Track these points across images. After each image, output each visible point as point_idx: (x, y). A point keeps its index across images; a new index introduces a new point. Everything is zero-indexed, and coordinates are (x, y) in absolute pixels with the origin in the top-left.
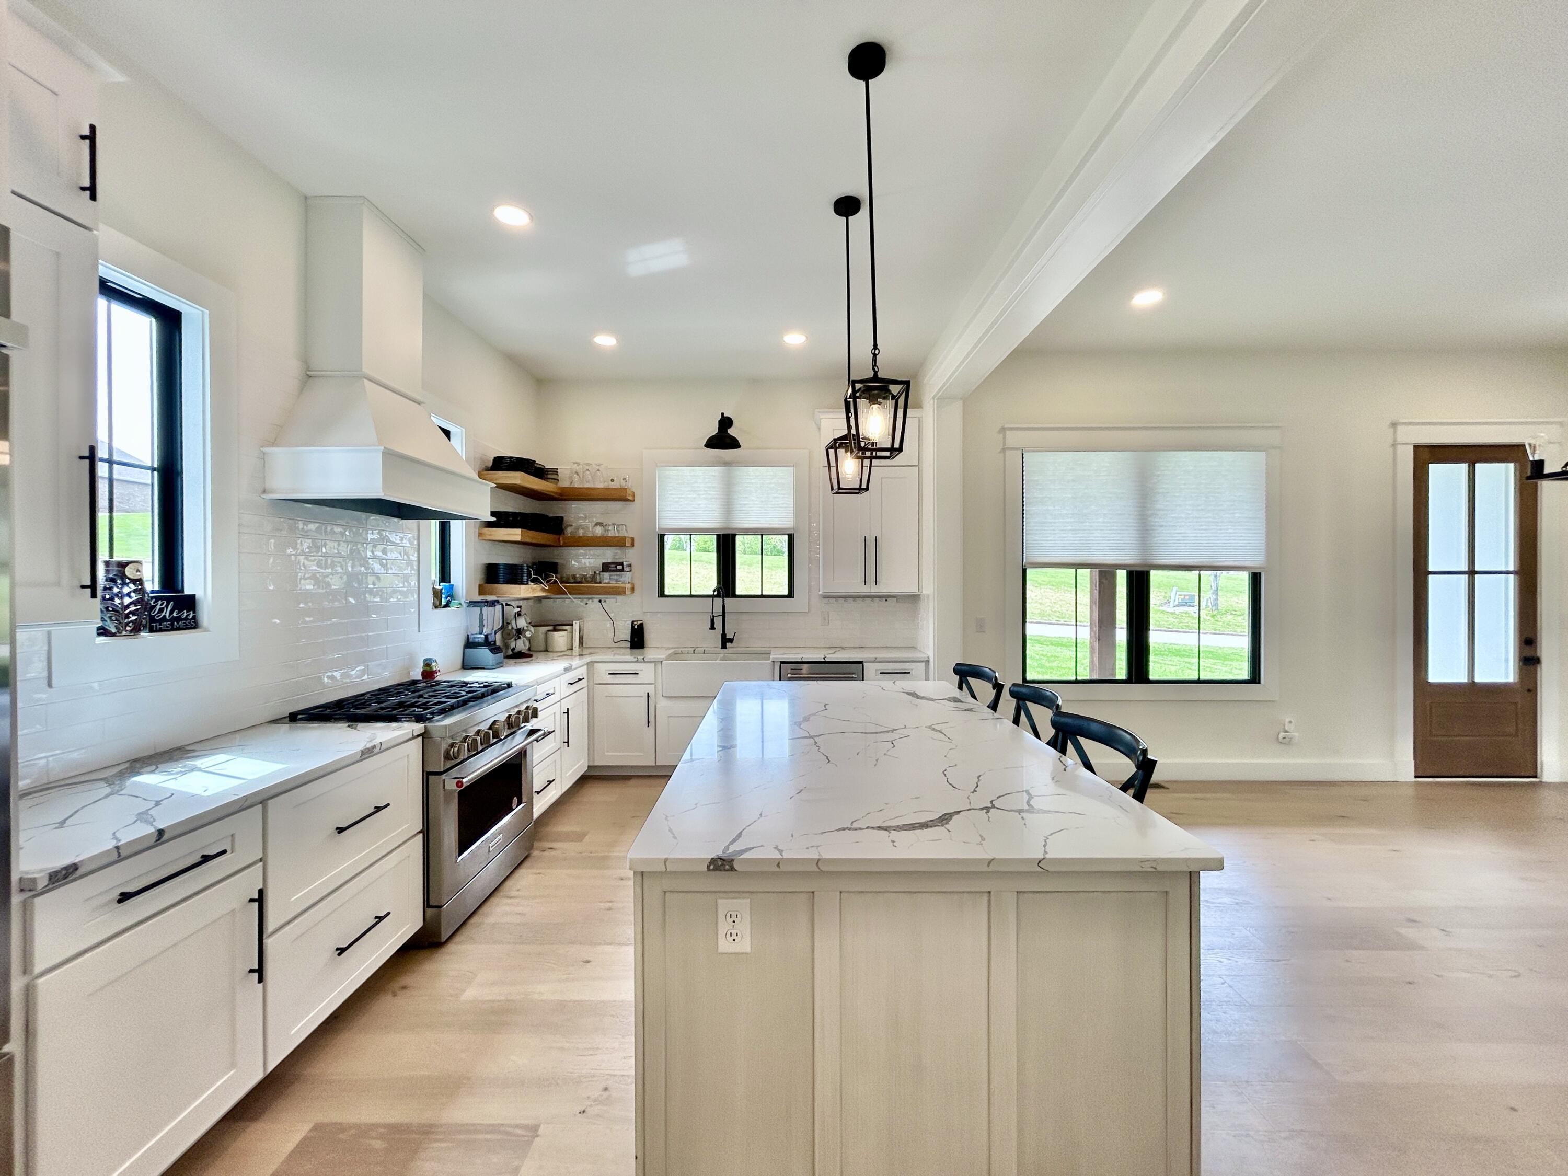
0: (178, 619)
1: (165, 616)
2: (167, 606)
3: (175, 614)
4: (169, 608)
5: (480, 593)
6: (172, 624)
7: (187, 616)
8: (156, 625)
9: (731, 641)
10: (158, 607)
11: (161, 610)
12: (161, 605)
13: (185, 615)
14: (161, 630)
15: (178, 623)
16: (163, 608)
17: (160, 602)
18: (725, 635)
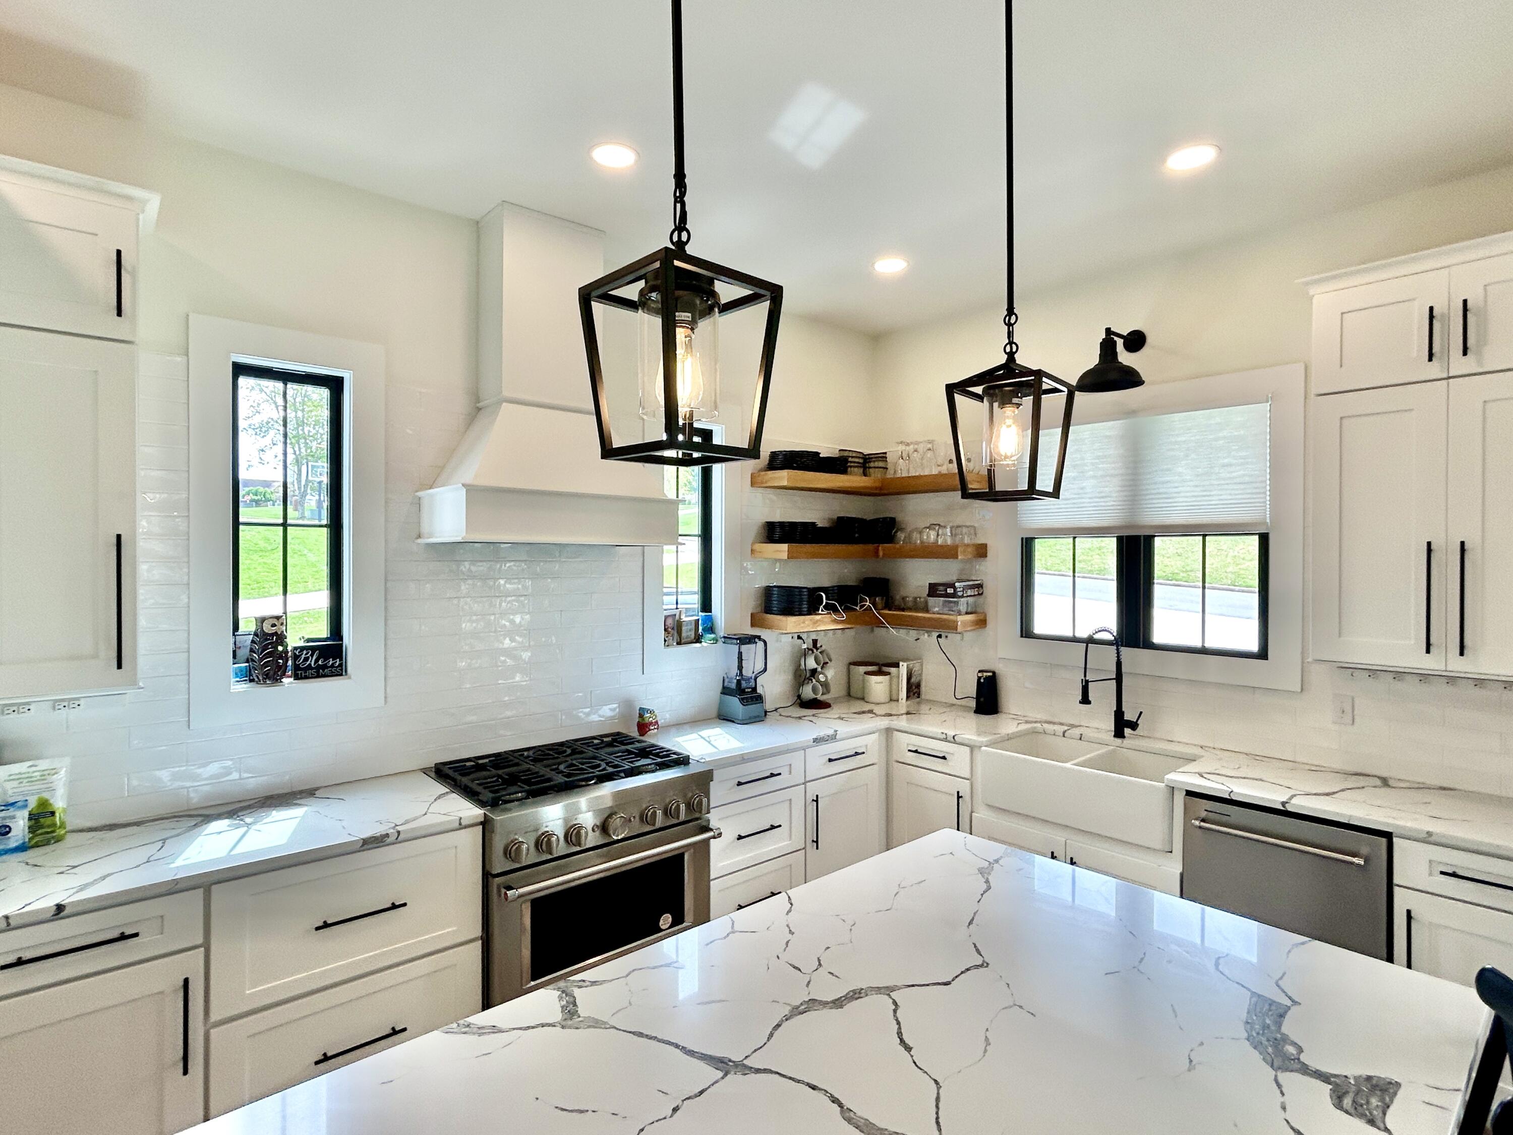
0: (324, 667)
1: (310, 664)
2: (312, 655)
3: (320, 663)
4: (315, 657)
5: (753, 625)
6: (318, 672)
7: (333, 664)
8: (301, 673)
9: (1134, 726)
10: (303, 656)
11: (306, 659)
12: (306, 654)
13: (331, 663)
14: (306, 678)
15: (323, 671)
16: (308, 657)
17: (305, 652)
18: (1123, 713)
